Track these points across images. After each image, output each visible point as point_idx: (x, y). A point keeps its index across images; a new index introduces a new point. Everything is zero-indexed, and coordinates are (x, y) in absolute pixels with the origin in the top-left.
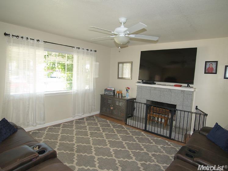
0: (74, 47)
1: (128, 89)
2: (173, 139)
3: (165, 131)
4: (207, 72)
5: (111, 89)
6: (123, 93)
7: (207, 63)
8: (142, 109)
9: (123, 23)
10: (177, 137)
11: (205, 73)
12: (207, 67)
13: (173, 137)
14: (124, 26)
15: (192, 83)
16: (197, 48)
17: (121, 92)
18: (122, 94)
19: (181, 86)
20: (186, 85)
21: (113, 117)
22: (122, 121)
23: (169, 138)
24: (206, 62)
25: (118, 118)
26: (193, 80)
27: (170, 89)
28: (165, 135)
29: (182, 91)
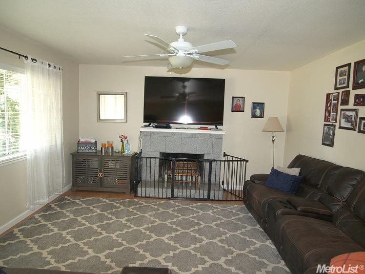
0: (26, 57)
1: (123, 139)
2: (212, 200)
3: (202, 192)
4: (234, 109)
5: (89, 140)
6: (114, 146)
7: (235, 99)
8: (153, 168)
9: (181, 35)
10: (217, 195)
11: (232, 111)
12: (235, 103)
13: (212, 197)
14: (183, 40)
15: (221, 124)
16: (225, 79)
17: (112, 145)
18: (112, 148)
19: (206, 129)
20: (214, 127)
21: (106, 189)
22: (124, 193)
23: (209, 199)
24: (233, 97)
25: (116, 190)
26: (222, 120)
27: (194, 134)
28: (201, 197)
29: (210, 135)
